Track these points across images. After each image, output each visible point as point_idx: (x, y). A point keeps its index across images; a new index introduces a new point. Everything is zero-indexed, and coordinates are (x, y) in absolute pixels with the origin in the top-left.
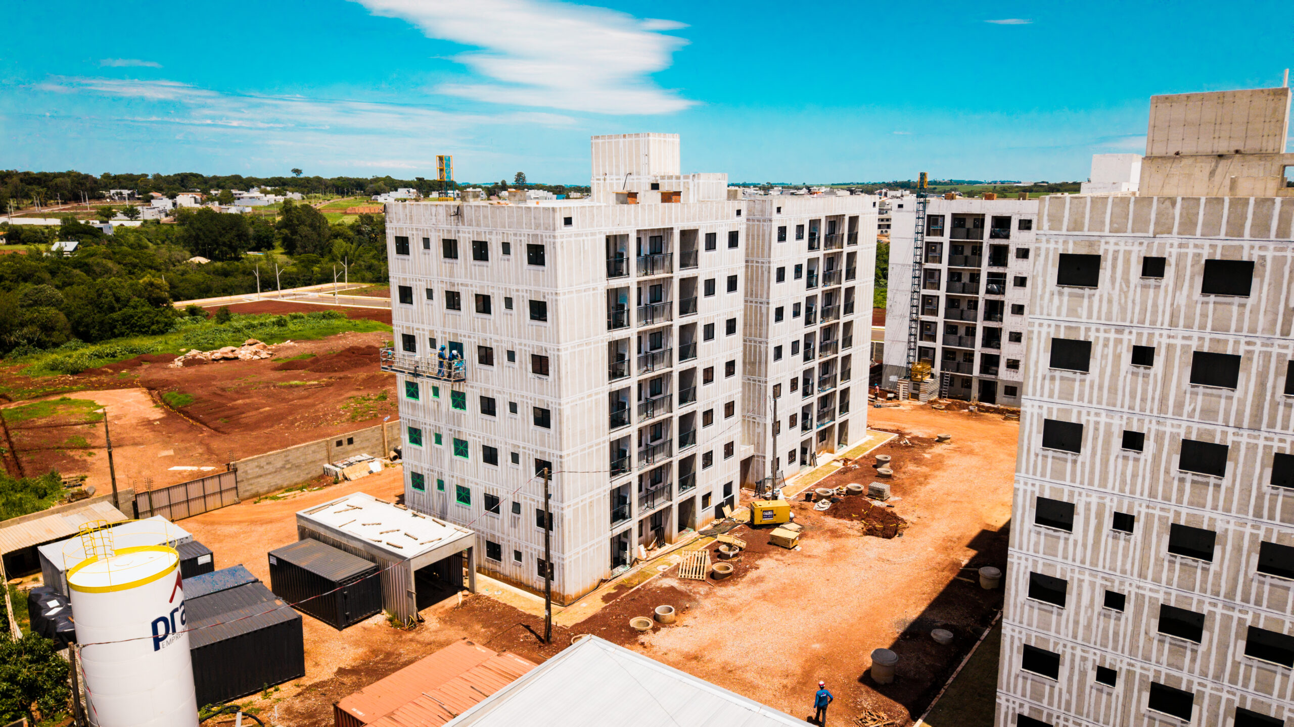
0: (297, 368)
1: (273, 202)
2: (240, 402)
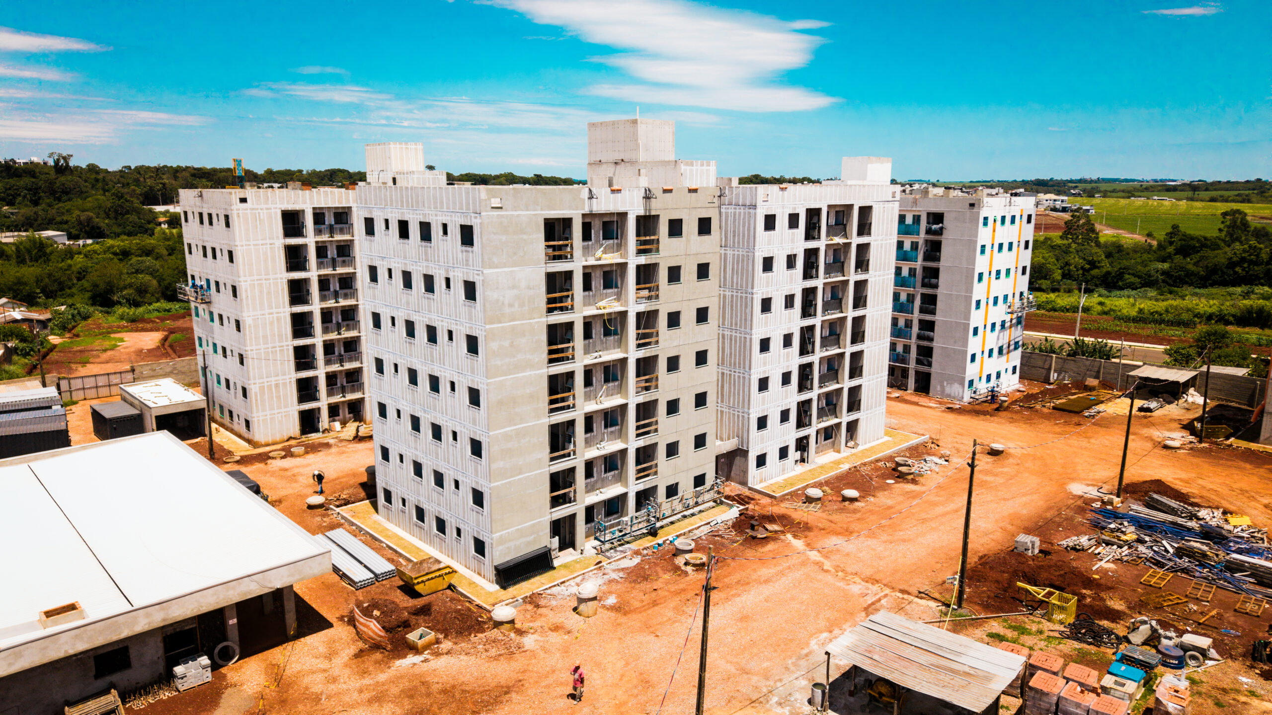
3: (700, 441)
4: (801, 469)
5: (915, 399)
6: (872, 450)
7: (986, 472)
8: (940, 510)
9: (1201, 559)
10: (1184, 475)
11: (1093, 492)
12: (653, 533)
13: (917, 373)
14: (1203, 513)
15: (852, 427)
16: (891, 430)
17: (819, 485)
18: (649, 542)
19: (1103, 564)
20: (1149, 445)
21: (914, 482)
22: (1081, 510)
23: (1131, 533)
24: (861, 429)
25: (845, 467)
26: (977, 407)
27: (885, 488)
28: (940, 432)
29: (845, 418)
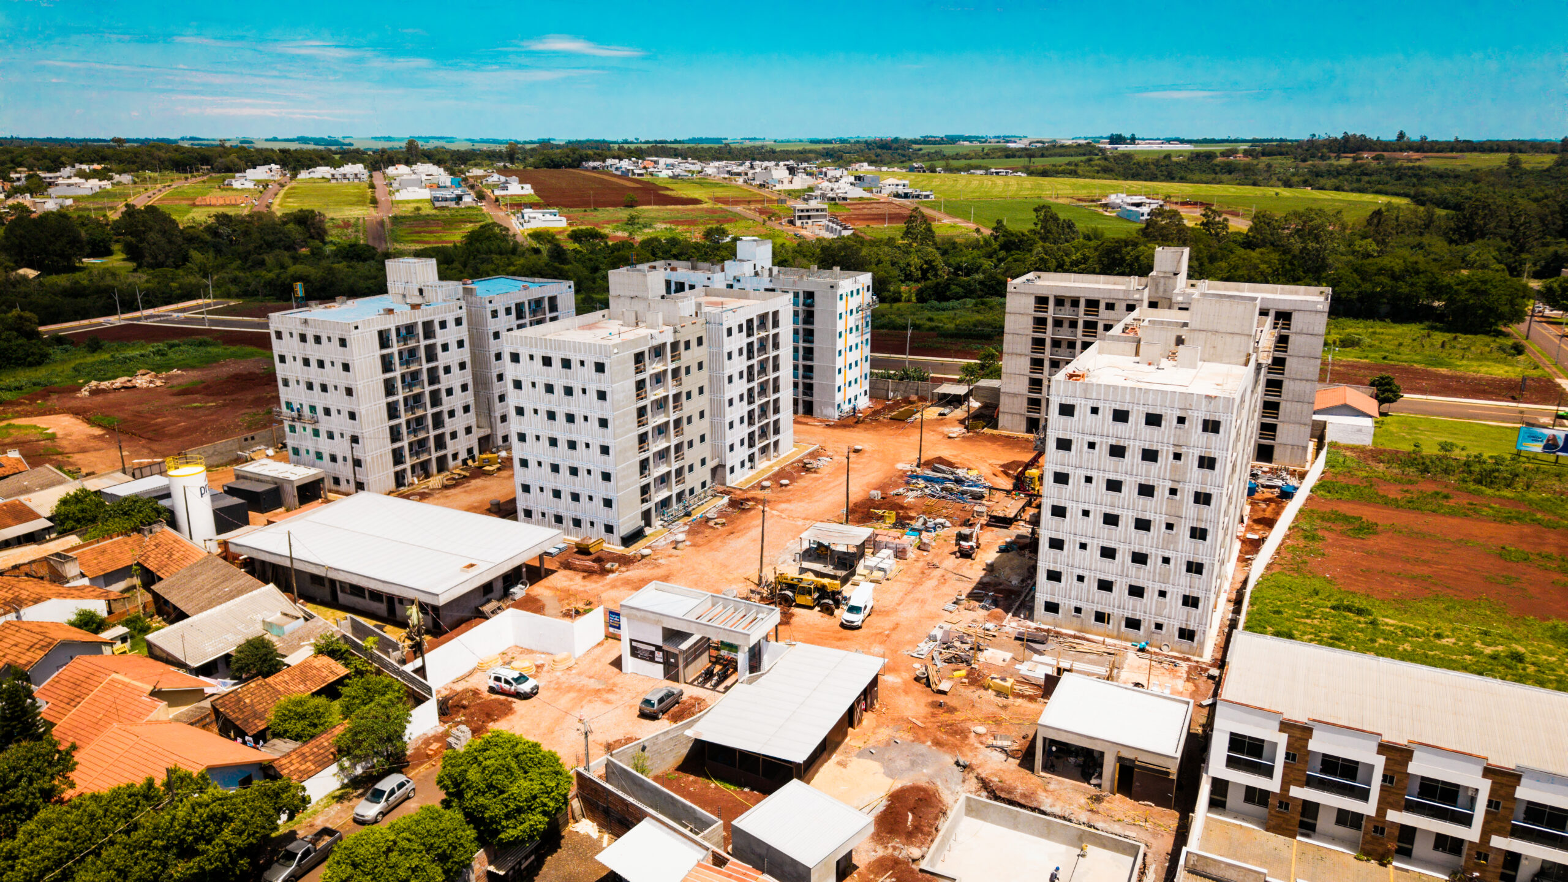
0: (192, 393)
1: (98, 190)
2: (159, 420)
3: (703, 462)
4: (751, 473)
5: (804, 420)
6: (788, 457)
7: (854, 463)
8: (832, 485)
9: (950, 491)
10: (955, 453)
11: (908, 467)
12: (688, 514)
13: (804, 401)
14: (958, 471)
15: (776, 444)
16: (796, 443)
17: (768, 479)
18: (686, 519)
19: (909, 500)
20: (941, 437)
21: (815, 472)
22: (901, 477)
23: (922, 483)
24: (781, 445)
25: (776, 469)
26: (844, 422)
27: (801, 477)
28: (825, 442)
29: (772, 439)
